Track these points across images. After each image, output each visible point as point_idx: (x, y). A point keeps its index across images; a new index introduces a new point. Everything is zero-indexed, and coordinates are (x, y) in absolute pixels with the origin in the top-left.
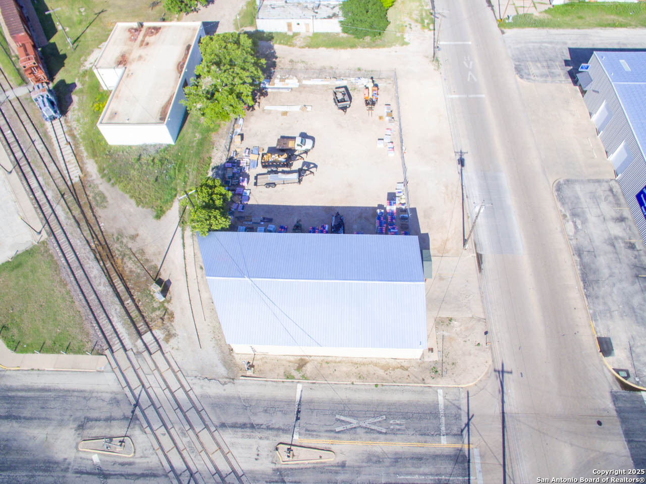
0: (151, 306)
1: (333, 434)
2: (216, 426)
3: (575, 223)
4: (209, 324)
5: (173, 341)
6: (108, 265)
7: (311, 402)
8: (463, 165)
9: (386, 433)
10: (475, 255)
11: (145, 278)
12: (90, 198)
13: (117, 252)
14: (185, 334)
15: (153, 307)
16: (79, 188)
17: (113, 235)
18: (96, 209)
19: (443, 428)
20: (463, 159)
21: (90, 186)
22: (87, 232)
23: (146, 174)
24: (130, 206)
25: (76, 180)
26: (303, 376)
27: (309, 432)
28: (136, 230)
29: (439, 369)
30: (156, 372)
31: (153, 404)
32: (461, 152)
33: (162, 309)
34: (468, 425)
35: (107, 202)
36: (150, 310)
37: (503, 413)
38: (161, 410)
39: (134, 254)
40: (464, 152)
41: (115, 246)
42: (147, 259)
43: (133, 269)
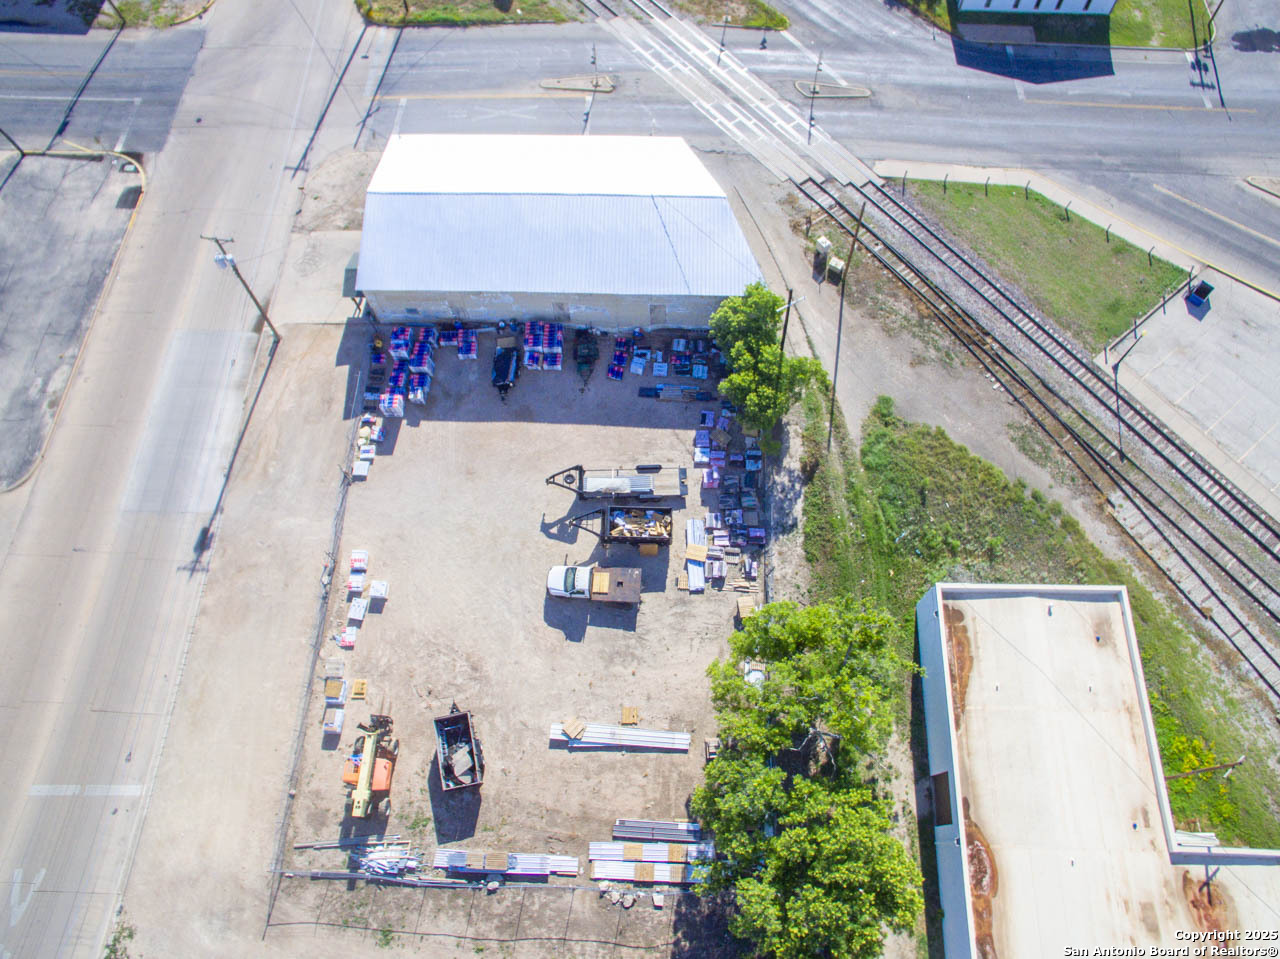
3: (43, 391)
5: (781, 195)
6: (943, 306)
8: (205, 532)
10: (265, 329)
12: (1055, 448)
13: (939, 331)
14: (763, 202)
16: (1102, 480)
17: (962, 364)
18: (1028, 422)
20: (195, 549)
21: (1073, 480)
22: (1018, 368)
23: (955, 509)
24: (960, 431)
25: (1117, 497)
28: (920, 376)
32: (193, 570)
35: (1013, 440)
39: (903, 327)
40: (184, 568)
41: (947, 341)
42: (874, 318)
43: (892, 300)
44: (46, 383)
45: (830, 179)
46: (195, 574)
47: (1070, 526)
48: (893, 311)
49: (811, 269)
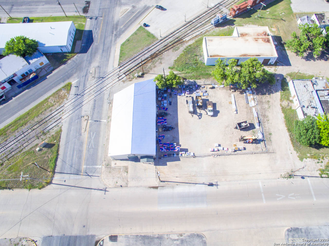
1: (90, 132)
2: (95, 99)
3: (178, 240)
6: (149, 59)
7: (100, 124)
8: (209, 185)
9: (89, 148)
10: (157, 186)
12: (176, 46)
13: (155, 59)
16: (181, 41)
17: (161, 57)
18: (172, 49)
19: (88, 167)
20: (213, 186)
21: (182, 45)
22: (162, 49)
23: (189, 60)
25: (184, 40)
26: (109, 122)
27: (91, 125)
28: (164, 63)
29: (108, 166)
30: (112, 80)
31: (103, 82)
32: (217, 185)
33: (133, 77)
34: (88, 175)
35: (175, 51)
36: (133, 74)
37: (91, 189)
38: (101, 84)
39: (154, 65)
40: (217, 187)
41: (157, 59)
42: (152, 69)
43: (148, 66)
44: (175, 240)
45: (118, 75)
46: (218, 184)
47: (190, 46)
48: (150, 66)
49: (141, 78)
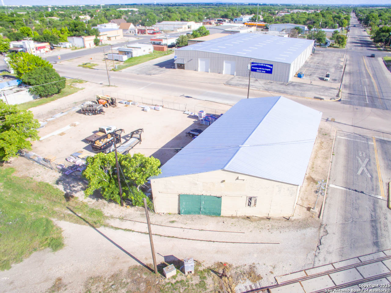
0: (195, 287)
4: (249, 230)
5: (260, 271)
8: (191, 97)
9: (370, 159)
11: (142, 284)
14: (255, 255)
15: (196, 285)
20: (187, 96)
32: (182, 96)
33: (206, 274)
34: (360, 135)
36: (200, 289)
